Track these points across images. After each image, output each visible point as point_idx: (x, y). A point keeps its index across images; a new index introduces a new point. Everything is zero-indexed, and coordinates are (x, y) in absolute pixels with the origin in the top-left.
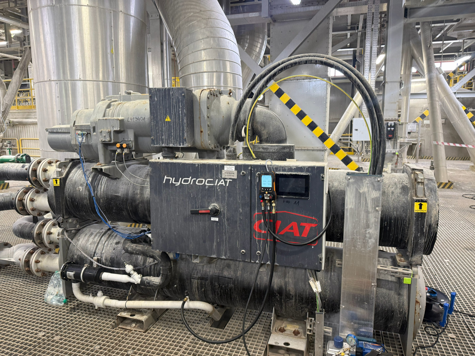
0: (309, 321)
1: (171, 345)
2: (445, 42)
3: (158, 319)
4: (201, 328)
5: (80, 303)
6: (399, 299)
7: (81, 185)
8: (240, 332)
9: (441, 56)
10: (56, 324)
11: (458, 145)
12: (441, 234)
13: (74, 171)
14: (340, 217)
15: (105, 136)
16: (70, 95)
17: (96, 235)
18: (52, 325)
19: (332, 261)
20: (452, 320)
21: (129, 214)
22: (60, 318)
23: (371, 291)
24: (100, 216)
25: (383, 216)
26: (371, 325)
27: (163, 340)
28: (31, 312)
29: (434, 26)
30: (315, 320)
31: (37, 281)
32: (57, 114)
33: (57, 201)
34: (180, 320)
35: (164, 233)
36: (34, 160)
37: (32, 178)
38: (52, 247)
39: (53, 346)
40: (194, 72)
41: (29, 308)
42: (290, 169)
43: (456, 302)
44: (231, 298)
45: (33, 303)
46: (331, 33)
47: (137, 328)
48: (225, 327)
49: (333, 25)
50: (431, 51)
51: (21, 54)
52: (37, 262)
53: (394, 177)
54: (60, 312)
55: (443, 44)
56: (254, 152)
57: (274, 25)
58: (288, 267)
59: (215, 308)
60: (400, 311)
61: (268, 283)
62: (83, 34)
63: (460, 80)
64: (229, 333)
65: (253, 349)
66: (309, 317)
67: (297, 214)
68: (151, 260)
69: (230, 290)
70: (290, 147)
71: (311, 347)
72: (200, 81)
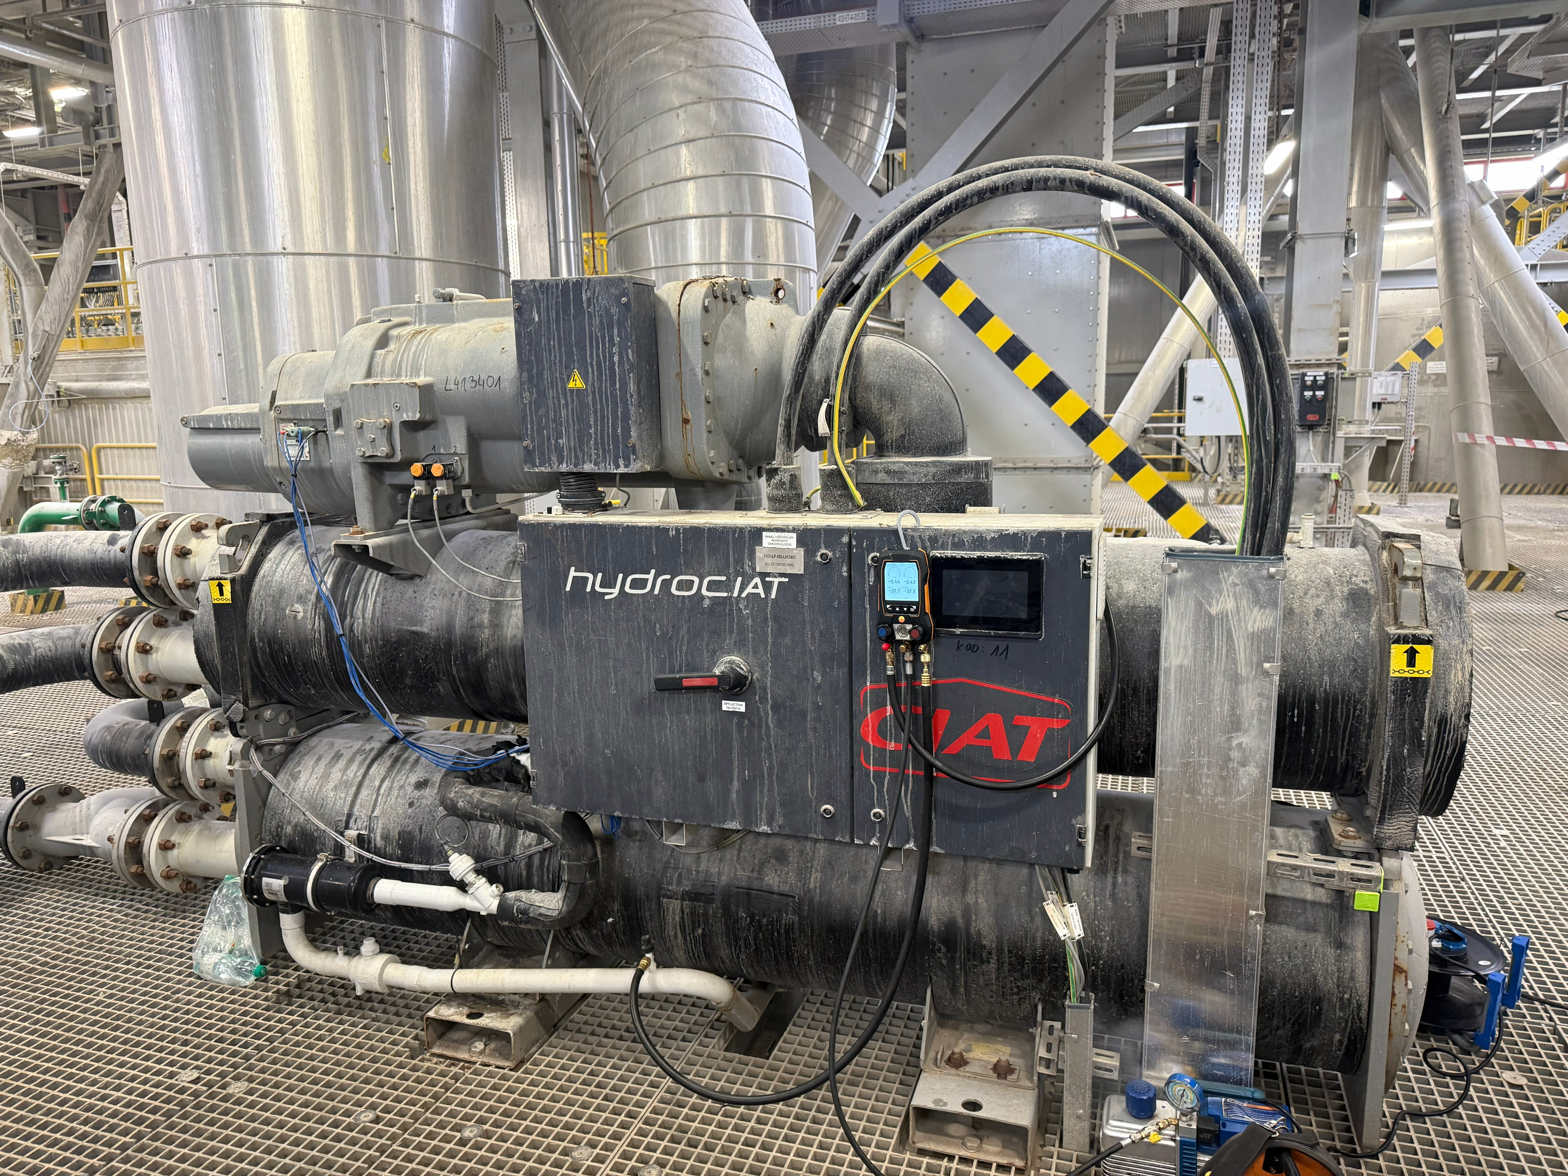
0: (1045, 1033)
1: (599, 1108)
2: (1499, 93)
3: (555, 1027)
4: (694, 1053)
5: (307, 975)
6: (1338, 959)
7: (301, 599)
8: (821, 1068)
9: (1486, 139)
10: (234, 1043)
11: (1541, 445)
12: (1481, 745)
13: (275, 553)
14: (1143, 696)
15: (374, 440)
16: (254, 304)
17: (351, 761)
18: (221, 1045)
19: (1118, 838)
20: (1515, 1027)
21: (456, 691)
22: (245, 1024)
23: (1247, 936)
24: (364, 698)
25: (1287, 688)
26: (1247, 1045)
27: (574, 1093)
28: (154, 1005)
29: (1465, 41)
30: (1063, 1027)
31: (166, 908)
32: (213, 366)
33: (224, 651)
34: (628, 1030)
35: (572, 752)
36: (146, 520)
37: (144, 579)
38: (213, 797)
39: (225, 1112)
40: (654, 218)
41: (145, 994)
42: (979, 540)
43: (1528, 968)
44: (790, 958)
45: (158, 978)
46: (1112, 73)
47: (490, 1055)
48: (771, 1051)
49: (1118, 46)
50: (1450, 127)
51: (88, 168)
52: (166, 846)
53: (1324, 562)
54: (244, 1004)
55: (1494, 99)
56: (858, 485)
57: (918, 51)
58: (973, 858)
59: (740, 989)
60: (1342, 999)
61: (908, 910)
62: (288, 101)
63: (1551, 221)
64: (786, 1071)
65: (863, 1123)
66: (1044, 1018)
67: (1003, 688)
68: (532, 837)
69: (787, 932)
70: (977, 467)
71: (1052, 1116)
72: (675, 250)
